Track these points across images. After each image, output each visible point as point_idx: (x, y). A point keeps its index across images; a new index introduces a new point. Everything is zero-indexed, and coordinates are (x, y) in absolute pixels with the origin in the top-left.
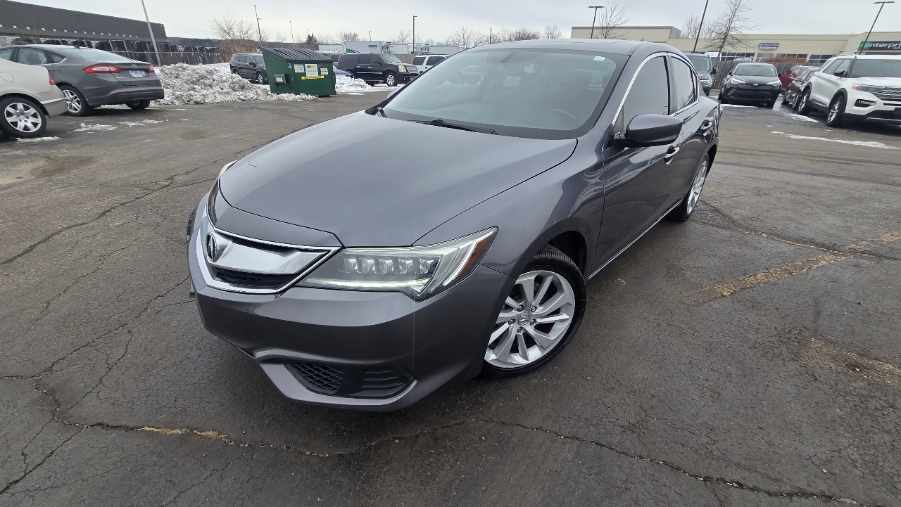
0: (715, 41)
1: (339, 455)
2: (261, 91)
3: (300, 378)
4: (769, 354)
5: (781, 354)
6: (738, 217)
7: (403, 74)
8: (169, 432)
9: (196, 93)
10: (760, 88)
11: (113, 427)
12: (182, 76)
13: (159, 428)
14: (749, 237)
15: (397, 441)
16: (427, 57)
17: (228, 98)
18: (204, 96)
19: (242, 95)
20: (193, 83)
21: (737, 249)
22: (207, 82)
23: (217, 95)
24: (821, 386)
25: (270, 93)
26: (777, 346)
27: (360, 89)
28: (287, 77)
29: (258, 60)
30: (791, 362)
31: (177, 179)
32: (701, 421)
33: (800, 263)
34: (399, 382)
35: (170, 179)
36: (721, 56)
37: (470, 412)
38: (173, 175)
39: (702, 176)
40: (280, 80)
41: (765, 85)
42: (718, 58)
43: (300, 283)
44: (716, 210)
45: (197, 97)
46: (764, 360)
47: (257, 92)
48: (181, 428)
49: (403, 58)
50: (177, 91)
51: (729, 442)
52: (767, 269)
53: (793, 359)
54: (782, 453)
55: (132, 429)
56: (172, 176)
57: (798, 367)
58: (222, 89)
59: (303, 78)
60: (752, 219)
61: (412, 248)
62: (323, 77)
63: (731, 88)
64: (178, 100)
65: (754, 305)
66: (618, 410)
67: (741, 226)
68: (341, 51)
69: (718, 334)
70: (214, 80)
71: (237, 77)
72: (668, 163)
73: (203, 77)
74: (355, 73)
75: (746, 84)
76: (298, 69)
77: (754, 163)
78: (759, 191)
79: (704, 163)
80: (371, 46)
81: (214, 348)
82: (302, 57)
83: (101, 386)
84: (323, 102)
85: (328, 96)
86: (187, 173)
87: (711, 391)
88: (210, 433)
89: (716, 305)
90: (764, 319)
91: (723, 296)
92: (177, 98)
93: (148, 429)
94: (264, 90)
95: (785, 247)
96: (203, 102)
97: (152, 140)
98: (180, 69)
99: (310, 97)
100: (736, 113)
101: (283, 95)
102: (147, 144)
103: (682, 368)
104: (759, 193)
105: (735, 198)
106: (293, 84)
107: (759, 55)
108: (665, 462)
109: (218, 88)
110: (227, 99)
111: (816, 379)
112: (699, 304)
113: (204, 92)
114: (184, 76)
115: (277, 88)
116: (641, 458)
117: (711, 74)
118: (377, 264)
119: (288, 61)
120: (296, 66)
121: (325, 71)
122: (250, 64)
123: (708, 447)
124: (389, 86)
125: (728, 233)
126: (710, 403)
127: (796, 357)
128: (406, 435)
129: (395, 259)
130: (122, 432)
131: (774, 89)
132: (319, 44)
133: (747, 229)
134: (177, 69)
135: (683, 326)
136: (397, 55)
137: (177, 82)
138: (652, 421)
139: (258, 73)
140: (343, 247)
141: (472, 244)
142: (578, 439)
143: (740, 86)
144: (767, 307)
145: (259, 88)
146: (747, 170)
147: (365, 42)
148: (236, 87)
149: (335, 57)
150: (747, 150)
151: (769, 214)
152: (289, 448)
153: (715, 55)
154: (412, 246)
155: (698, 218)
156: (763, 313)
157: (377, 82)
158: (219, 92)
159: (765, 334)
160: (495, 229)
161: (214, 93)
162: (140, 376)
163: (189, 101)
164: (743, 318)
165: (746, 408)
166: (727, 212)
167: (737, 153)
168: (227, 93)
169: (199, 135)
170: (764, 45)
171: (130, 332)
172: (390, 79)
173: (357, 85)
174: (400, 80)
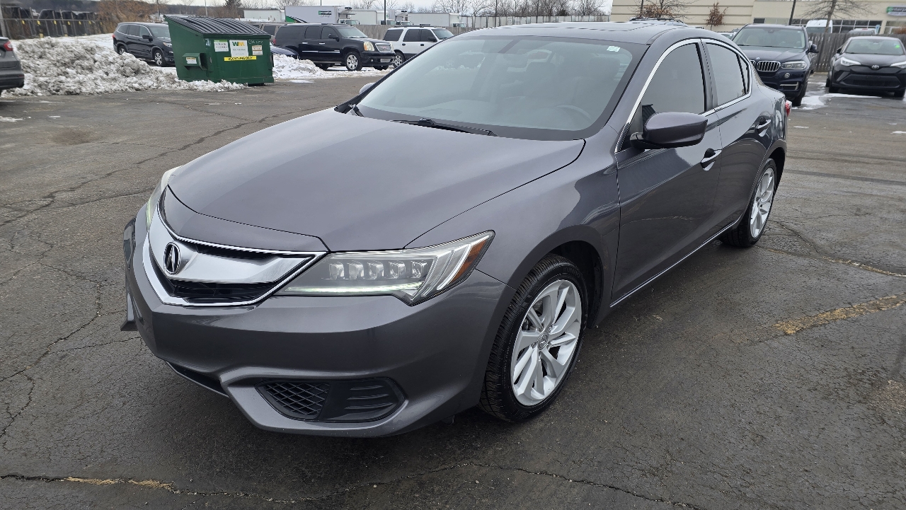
0: (821, 5)
1: (306, 501)
2: (163, 77)
3: (274, 402)
4: (831, 397)
5: (848, 397)
6: (823, 242)
7: (369, 54)
8: (99, 482)
9: (69, 79)
10: (882, 71)
11: (28, 479)
12: (49, 55)
13: (87, 478)
14: (834, 267)
15: (375, 486)
16: (405, 30)
17: (116, 86)
18: (80, 83)
19: (135, 82)
20: (65, 65)
21: (815, 281)
22: (86, 63)
23: (98, 82)
24: (888, 428)
25: (177, 80)
26: (843, 387)
27: (306, 74)
28: (203, 57)
29: (155, 32)
30: (858, 405)
31: (59, 196)
32: (736, 463)
33: (894, 297)
34: (387, 402)
35: (49, 197)
36: (831, 25)
37: (463, 456)
38: (53, 190)
39: (769, 189)
40: (192, 61)
41: (889, 67)
42: (827, 28)
43: (280, 292)
44: (795, 234)
45: (70, 84)
46: (825, 402)
47: (157, 79)
48: (113, 479)
49: (370, 30)
50: (41, 76)
51: (767, 484)
52: (850, 303)
53: (860, 402)
54: (827, 494)
55: (53, 480)
56: (51, 193)
57: (865, 410)
58: (107, 74)
59: (226, 59)
60: (842, 245)
61: (405, 251)
62: (254, 58)
63: (841, 72)
64: (42, 89)
65: (824, 344)
66: (638, 454)
67: (826, 253)
68: (278, 19)
69: (771, 375)
70: (95, 61)
71: (129, 57)
72: (707, 169)
73: (79, 57)
74: (300, 52)
75: (862, 66)
76: (220, 46)
77: (860, 173)
78: (859, 210)
79: (769, 171)
80: (323, 13)
81: (141, 395)
82: (224, 30)
83: (6, 436)
84: (253, 93)
85: (262, 85)
86: (72, 190)
87: (753, 434)
88: (150, 482)
89: (775, 344)
90: (833, 359)
91: (786, 334)
92: (40, 86)
93: (73, 480)
94: (168, 76)
95: (878, 279)
96: (78, 91)
97: (13, 145)
98: (47, 46)
99: (235, 85)
100: (848, 106)
101: (197, 83)
102: (7, 150)
103: (722, 411)
104: (858, 212)
105: (824, 219)
106: (211, 67)
107: (888, 23)
108: (688, 505)
109: (100, 73)
110: (114, 88)
111: (884, 422)
112: (753, 343)
113: (81, 77)
114: (53, 55)
115: (188, 73)
116: (662, 500)
117: (807, 53)
118: (366, 268)
119: (206, 36)
120: (216, 43)
121: (258, 50)
122: (145, 37)
123: (741, 489)
124: (349, 70)
125: (806, 262)
126: (750, 446)
127: (864, 399)
128: (387, 480)
129: (386, 263)
130: (42, 483)
131: (901, 72)
132: (244, 9)
133: (833, 256)
134: (42, 45)
135: (729, 367)
136: (360, 27)
137: (42, 64)
138: (678, 464)
139: (156, 50)
140: (330, 252)
141: (466, 248)
142: (589, 483)
143: (854, 69)
144: (840, 346)
145: (161, 72)
146: (848, 182)
147: (312, 7)
148: (128, 71)
149: (270, 29)
150: (853, 156)
151: (866, 238)
152: (246, 495)
153: (823, 23)
154: (404, 248)
155: (769, 244)
156: (834, 353)
157: (332, 65)
158: (102, 77)
159: (831, 375)
160: (491, 233)
161: (96, 79)
162: (53, 425)
163: (58, 91)
164: (807, 357)
165: (793, 451)
166: (810, 236)
167: (838, 160)
168: (114, 79)
169: (78, 138)
170: (895, 10)
171: (30, 379)
172: (352, 61)
173: (303, 69)
174: (366, 62)
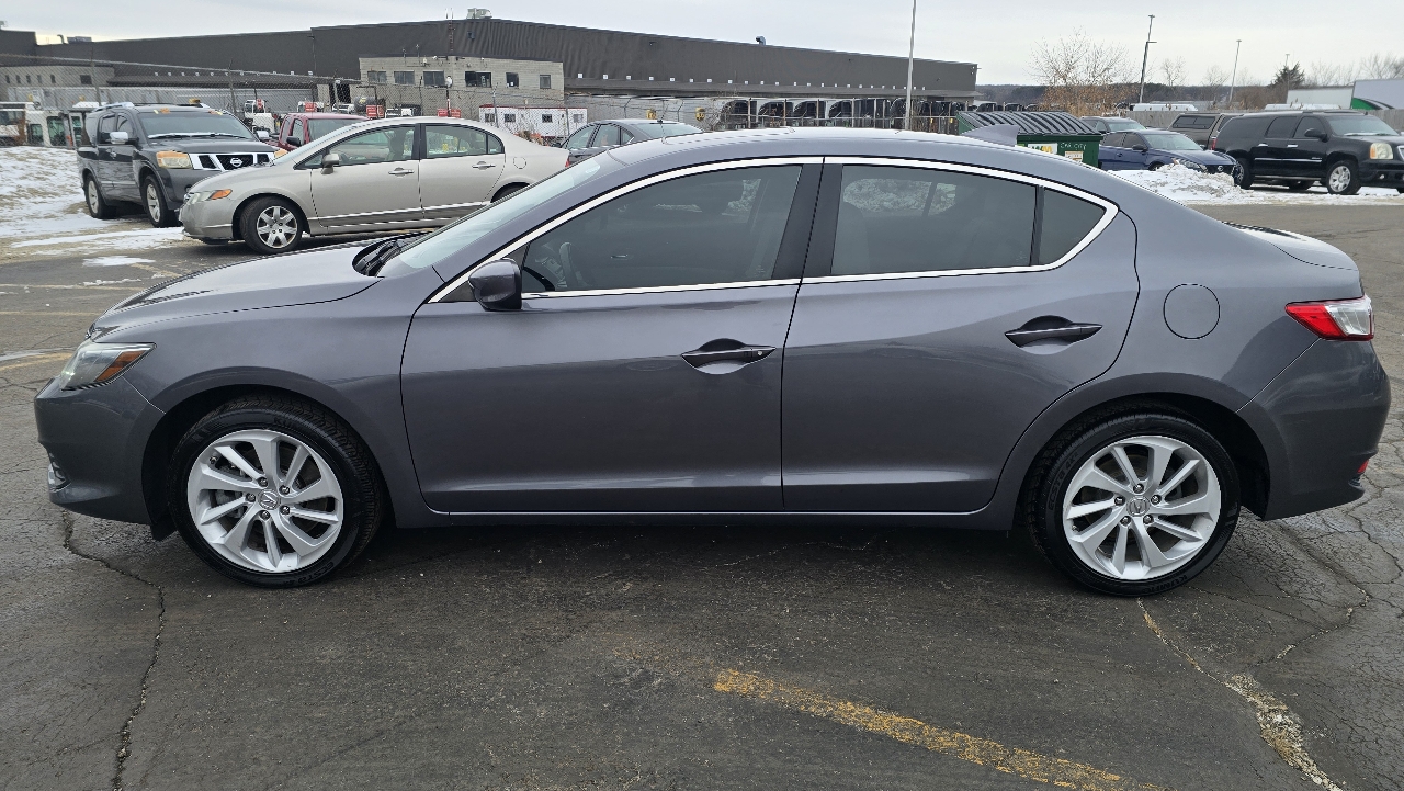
74: (1251, 160)
116: (146, 687)
124: (1332, 192)
141: (118, 352)
160: (152, 346)
172: (1340, 178)
173: (1201, 189)
174: (1369, 178)
